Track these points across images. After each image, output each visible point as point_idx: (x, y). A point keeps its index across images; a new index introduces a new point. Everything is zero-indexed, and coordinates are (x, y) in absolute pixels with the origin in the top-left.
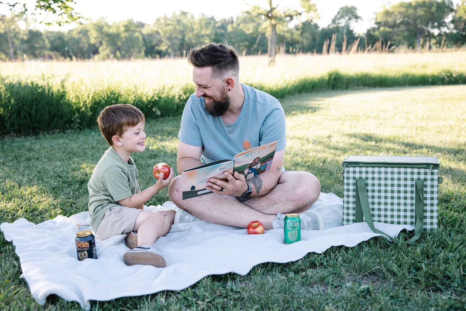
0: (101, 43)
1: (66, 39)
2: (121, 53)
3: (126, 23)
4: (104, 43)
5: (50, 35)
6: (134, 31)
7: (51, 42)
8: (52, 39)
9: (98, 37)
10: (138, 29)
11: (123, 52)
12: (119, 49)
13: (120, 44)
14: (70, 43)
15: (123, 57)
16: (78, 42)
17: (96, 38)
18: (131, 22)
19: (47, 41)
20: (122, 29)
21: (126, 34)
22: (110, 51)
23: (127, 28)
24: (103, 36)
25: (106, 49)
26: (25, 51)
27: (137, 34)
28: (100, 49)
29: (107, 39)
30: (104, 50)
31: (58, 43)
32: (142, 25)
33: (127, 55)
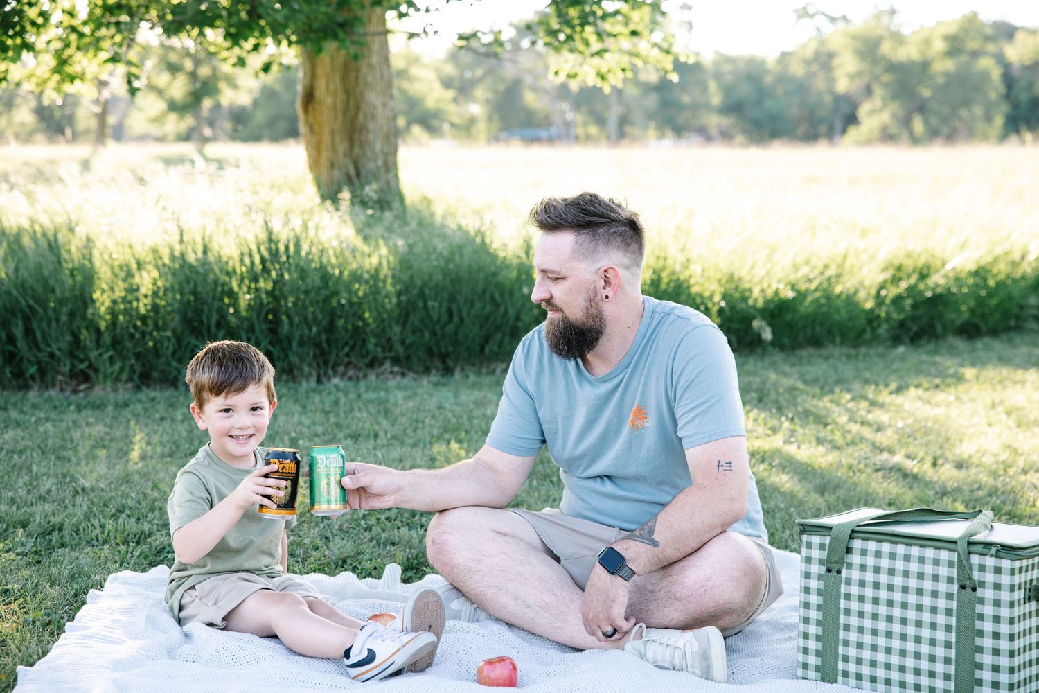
0: (868, 91)
1: (768, 79)
2: (926, 123)
3: (952, 29)
4: (879, 92)
5: (727, 68)
6: (975, 54)
7: (727, 91)
8: (729, 78)
9: (859, 74)
10: (991, 48)
11: (934, 121)
12: (922, 108)
13: (926, 93)
14: (780, 91)
15: (933, 134)
16: (802, 87)
17: (852, 77)
18: (971, 23)
19: (713, 86)
20: (939, 46)
21: (949, 65)
22: (894, 116)
23: (955, 46)
24: (878, 70)
25: (881, 110)
26: (650, 116)
27: (985, 63)
28: (864, 110)
29: (887, 78)
30: (872, 112)
31: (745, 90)
32: (1007, 32)
33: (946, 130)
